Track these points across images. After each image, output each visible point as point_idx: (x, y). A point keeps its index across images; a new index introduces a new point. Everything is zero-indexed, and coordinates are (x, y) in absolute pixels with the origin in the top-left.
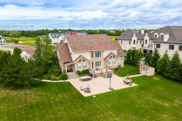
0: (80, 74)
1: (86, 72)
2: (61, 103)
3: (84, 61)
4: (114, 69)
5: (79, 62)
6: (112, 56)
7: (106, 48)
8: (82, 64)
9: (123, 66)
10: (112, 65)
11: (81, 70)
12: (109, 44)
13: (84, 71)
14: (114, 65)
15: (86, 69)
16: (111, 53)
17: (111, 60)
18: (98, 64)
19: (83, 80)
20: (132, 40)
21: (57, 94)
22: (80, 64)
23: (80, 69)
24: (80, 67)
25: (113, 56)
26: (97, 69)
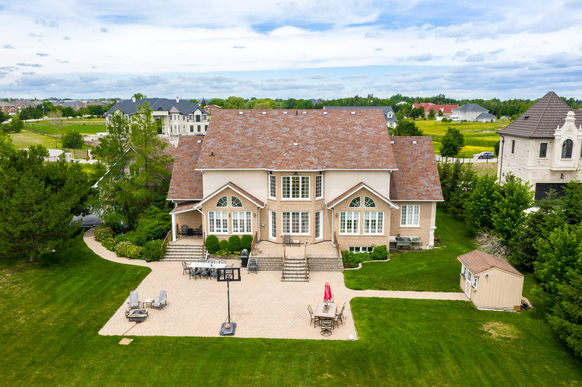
3: (237, 202)
4: (370, 249)
5: (219, 205)
6: (358, 199)
8: (230, 216)
9: (432, 243)
10: (358, 234)
11: (225, 235)
13: (234, 239)
14: (370, 234)
15: (246, 233)
17: (356, 213)
18: (295, 221)
20: (553, 138)
22: (221, 214)
23: (222, 233)
24: (221, 223)
25: (367, 199)
26: (288, 242)
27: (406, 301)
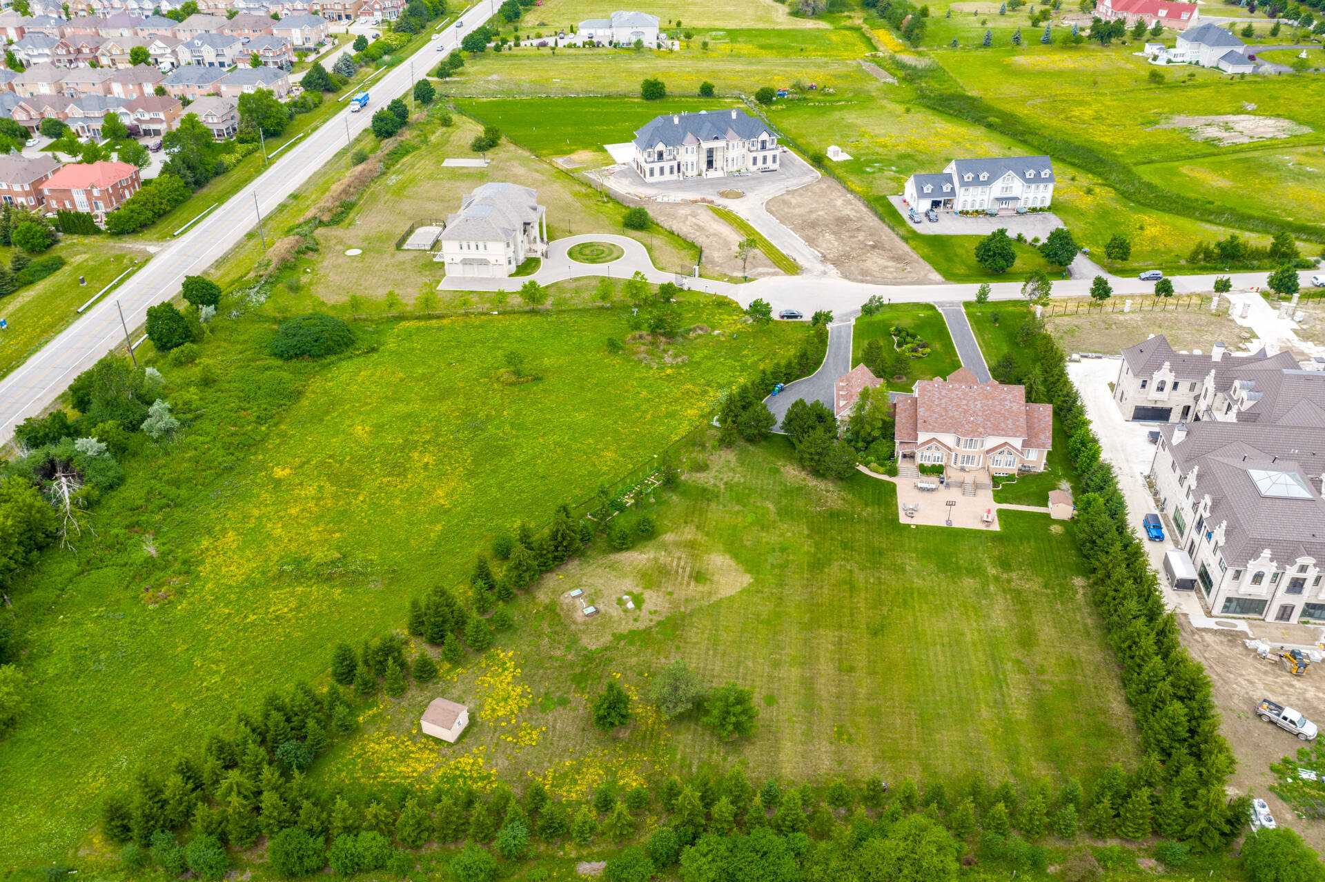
0: (923, 470)
1: (938, 470)
2: (866, 521)
3: (937, 449)
4: (1007, 474)
5: (927, 449)
6: (1004, 451)
7: (997, 431)
8: (932, 454)
9: (1043, 468)
10: (1001, 467)
11: (928, 463)
12: (1010, 422)
13: (934, 466)
14: (1007, 467)
15: (940, 463)
16: (1006, 444)
17: (1002, 457)
18: (969, 459)
19: (922, 489)
20: (1152, 377)
21: (867, 505)
22: (927, 453)
24: (928, 457)
25: (1008, 451)
26: (963, 469)
27: (1021, 512)
